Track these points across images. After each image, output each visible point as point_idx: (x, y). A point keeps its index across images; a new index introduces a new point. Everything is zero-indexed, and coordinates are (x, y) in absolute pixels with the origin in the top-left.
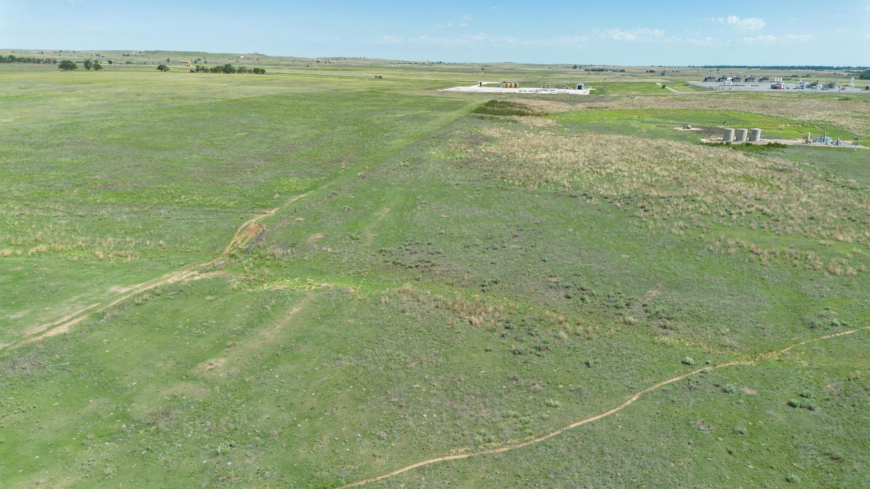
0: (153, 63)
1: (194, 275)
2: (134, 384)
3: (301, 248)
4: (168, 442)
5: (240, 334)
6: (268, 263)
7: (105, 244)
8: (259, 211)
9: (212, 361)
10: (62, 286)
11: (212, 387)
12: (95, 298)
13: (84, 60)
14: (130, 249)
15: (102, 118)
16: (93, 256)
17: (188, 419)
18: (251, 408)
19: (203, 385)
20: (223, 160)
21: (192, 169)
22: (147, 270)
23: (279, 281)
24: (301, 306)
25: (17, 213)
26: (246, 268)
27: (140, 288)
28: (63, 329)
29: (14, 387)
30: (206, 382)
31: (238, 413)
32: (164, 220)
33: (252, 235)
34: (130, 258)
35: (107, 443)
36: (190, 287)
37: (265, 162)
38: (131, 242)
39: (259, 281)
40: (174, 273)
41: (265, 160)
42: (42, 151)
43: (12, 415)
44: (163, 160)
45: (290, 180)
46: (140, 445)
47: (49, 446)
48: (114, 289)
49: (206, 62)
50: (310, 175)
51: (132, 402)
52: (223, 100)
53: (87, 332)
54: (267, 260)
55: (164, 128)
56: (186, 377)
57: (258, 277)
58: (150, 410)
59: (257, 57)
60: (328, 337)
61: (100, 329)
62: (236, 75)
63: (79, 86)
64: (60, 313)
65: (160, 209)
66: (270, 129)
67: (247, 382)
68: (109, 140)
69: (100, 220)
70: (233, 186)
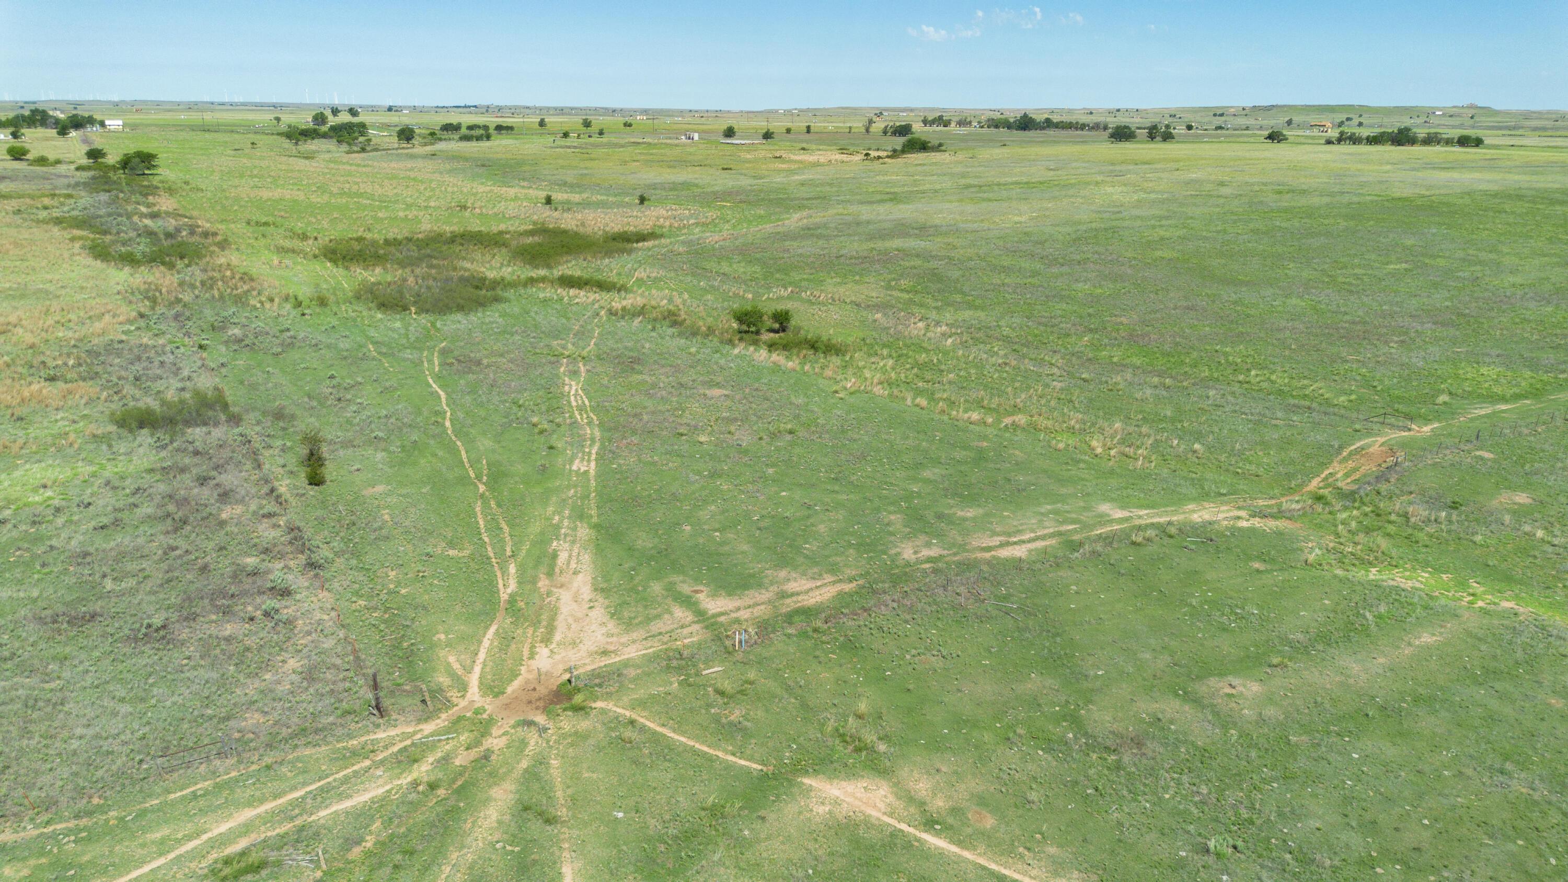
0: (1261, 128)
1: (1239, 518)
2: (1100, 673)
3: (1472, 516)
4: (1130, 792)
5: (1302, 650)
6: (1391, 529)
7: (1108, 431)
8: (1396, 423)
9: (1235, 682)
10: (1033, 485)
11: (1225, 727)
12: (1074, 516)
13: (1149, 125)
14: (1144, 447)
15: (1153, 222)
16: (1086, 447)
17: (1171, 768)
18: (1289, 796)
19: (1210, 718)
20: (1346, 314)
21: (1283, 323)
22: (1163, 489)
23: (1405, 570)
24: (1441, 634)
25: (1000, 361)
26: (1340, 527)
27: (1145, 516)
28: (1020, 552)
29: (940, 616)
30: (1216, 714)
31: (1262, 794)
32: (1210, 408)
33: (1368, 468)
34: (1140, 463)
35: (1040, 752)
36: (1227, 536)
37: (1434, 327)
38: (1149, 436)
39: (1363, 560)
40: (1206, 504)
41: (1434, 323)
42: (1055, 270)
43: (928, 656)
44: (1235, 303)
45: (1484, 370)
46: (1087, 777)
47: (964, 721)
48: (1105, 508)
49: (1360, 124)
50: (1534, 365)
51: (1090, 701)
52: (1376, 198)
53: (1051, 566)
54: (1390, 522)
55: (1250, 245)
56: (1184, 692)
57: (1362, 551)
58: (1115, 726)
59: (1471, 112)
60: (1490, 717)
61: (1070, 567)
62: (1417, 150)
63: (1131, 167)
64: (1022, 525)
65: (1208, 387)
66: (1464, 260)
67: (1292, 743)
68: (1155, 260)
69: (1111, 390)
70: (1354, 366)
